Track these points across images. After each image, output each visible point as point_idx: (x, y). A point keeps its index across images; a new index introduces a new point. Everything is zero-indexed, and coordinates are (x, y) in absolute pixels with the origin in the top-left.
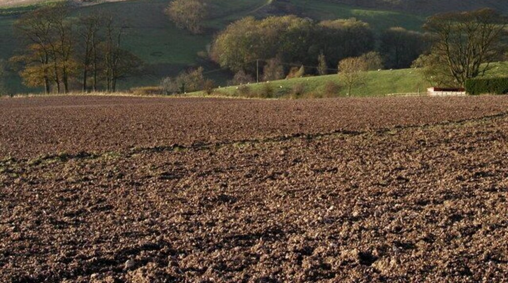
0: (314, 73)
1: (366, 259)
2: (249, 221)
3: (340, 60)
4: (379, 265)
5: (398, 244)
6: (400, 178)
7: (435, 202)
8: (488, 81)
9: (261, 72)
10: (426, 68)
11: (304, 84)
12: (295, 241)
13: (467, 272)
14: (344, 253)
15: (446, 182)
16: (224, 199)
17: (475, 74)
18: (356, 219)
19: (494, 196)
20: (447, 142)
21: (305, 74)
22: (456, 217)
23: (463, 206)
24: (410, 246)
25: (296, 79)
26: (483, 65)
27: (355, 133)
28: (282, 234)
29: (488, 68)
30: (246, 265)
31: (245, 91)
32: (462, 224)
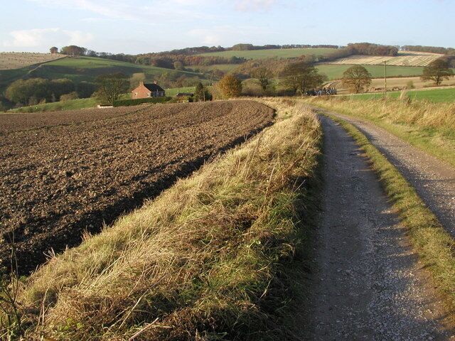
0: (51, 101)
1: (69, 174)
2: (21, 163)
3: (61, 95)
4: (74, 176)
5: (82, 167)
6: (85, 142)
7: (99, 150)
8: (121, 102)
9: (28, 102)
10: (96, 97)
11: (47, 106)
12: (40, 170)
13: (109, 176)
14: (60, 173)
15: (103, 142)
16: (10, 155)
17: (116, 99)
18: (66, 159)
19: (122, 146)
20: (105, 126)
21: (46, 103)
22: (106, 155)
23: (109, 151)
24: (87, 168)
25: (43, 104)
26: (119, 95)
27: (67, 125)
28: (35, 167)
29: (121, 96)
30: (19, 181)
31: (21, 110)
32: (109, 158)
